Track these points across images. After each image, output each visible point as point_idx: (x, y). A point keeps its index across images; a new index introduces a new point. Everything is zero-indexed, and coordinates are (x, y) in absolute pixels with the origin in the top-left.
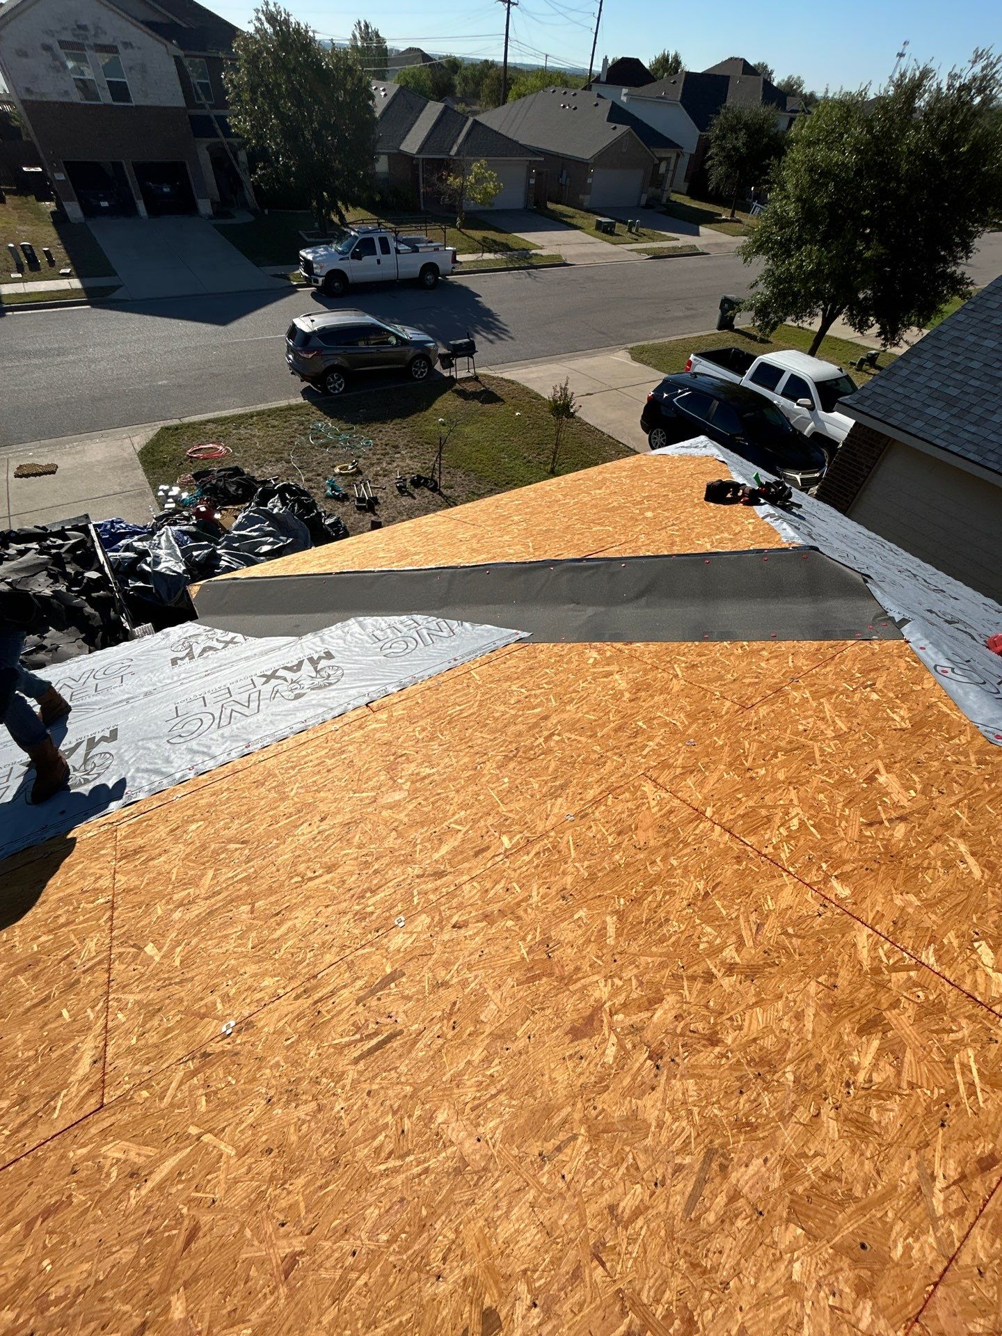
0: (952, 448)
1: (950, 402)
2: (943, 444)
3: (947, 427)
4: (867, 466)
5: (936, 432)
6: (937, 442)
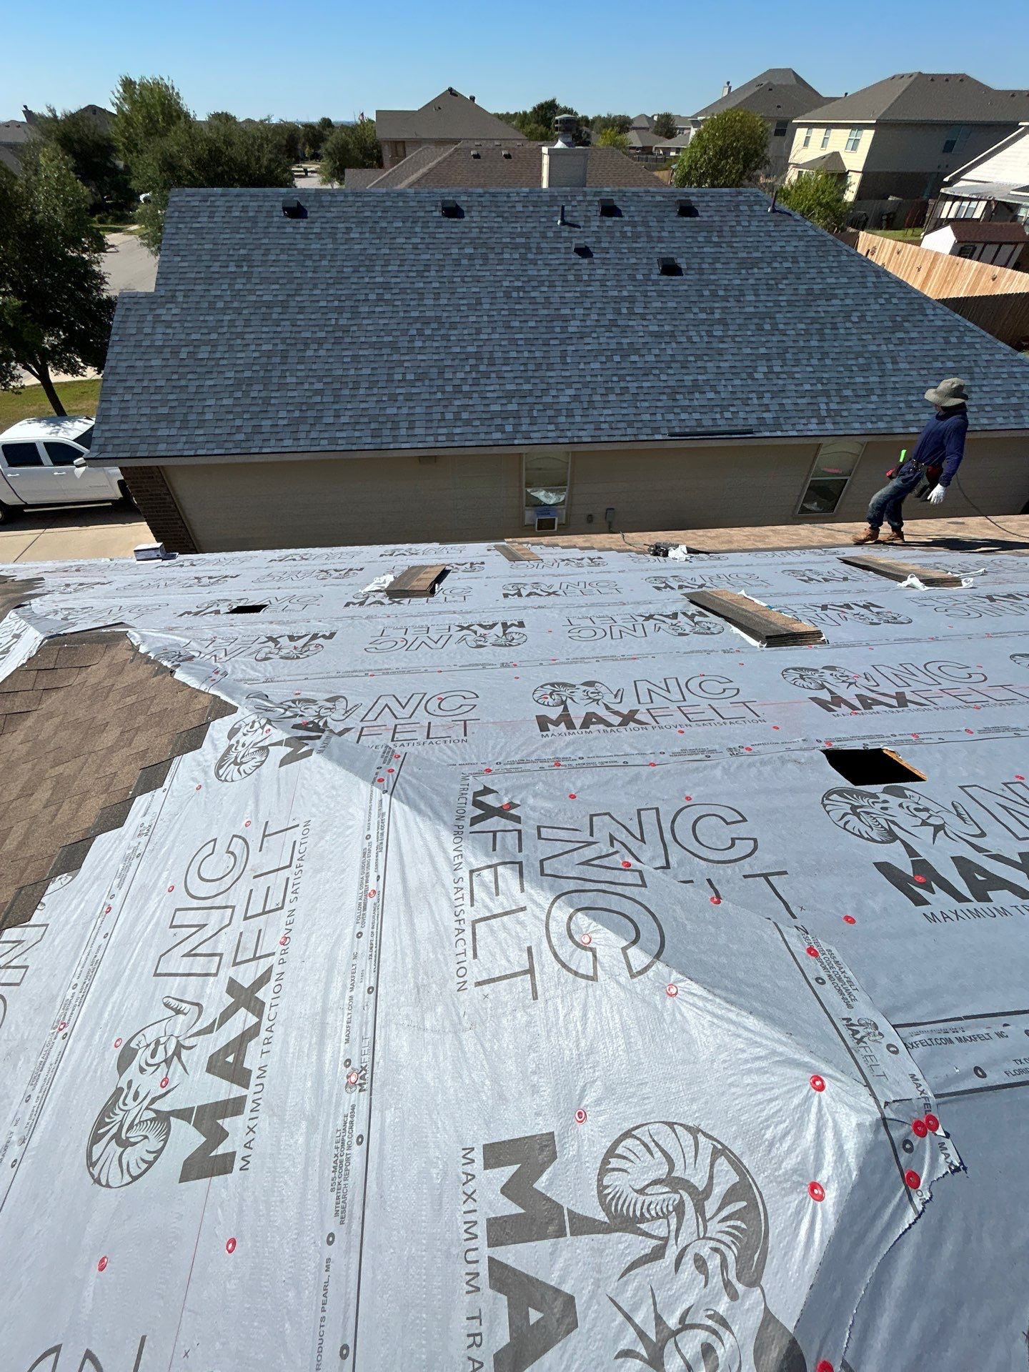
4: (166, 494)
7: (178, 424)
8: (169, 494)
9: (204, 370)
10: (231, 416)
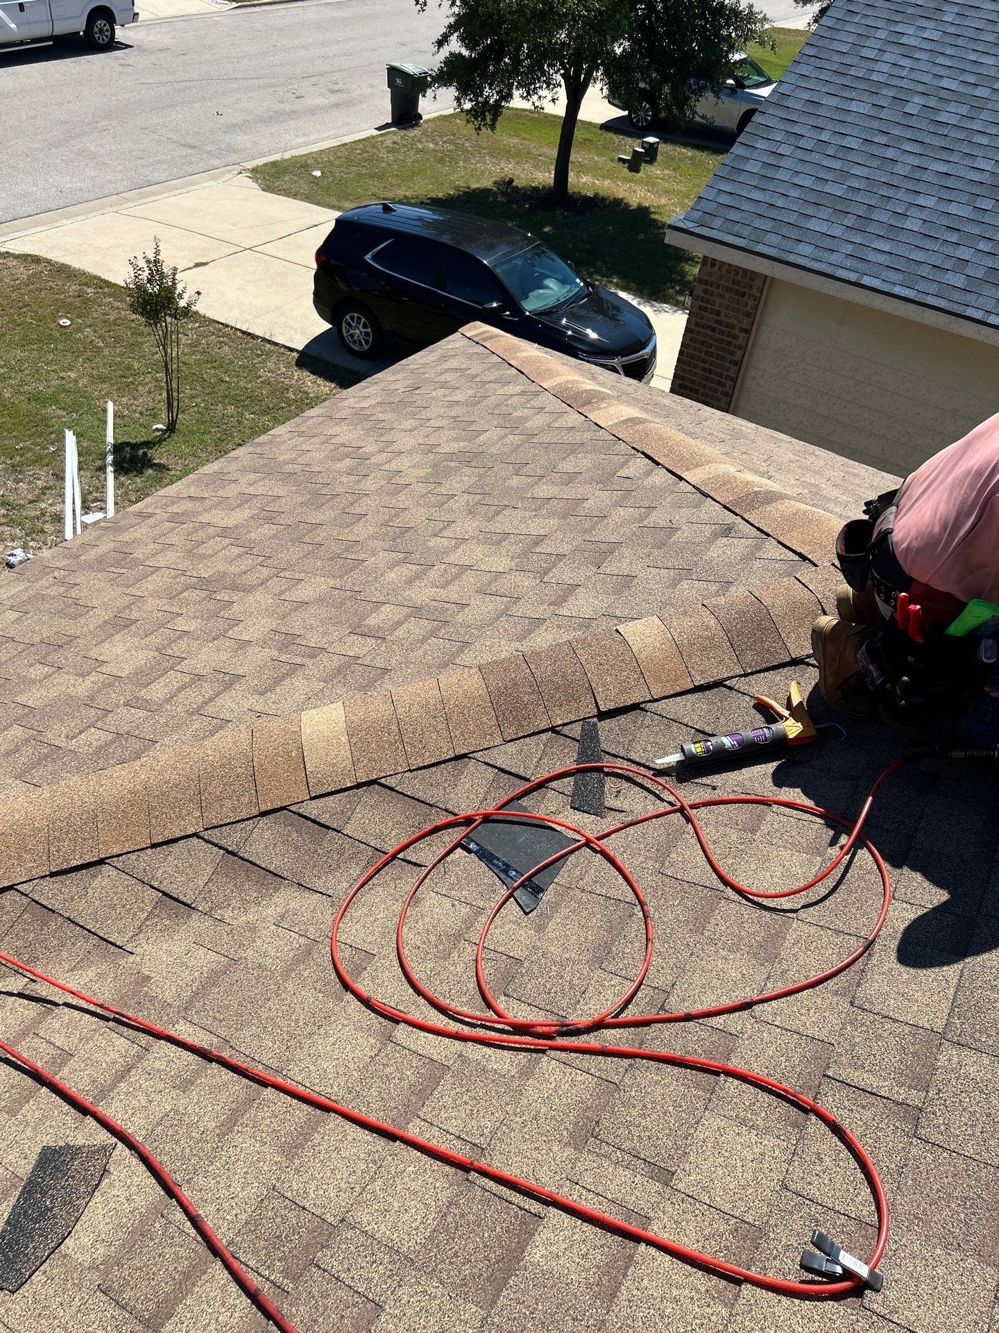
0: (867, 281)
1: (838, 207)
2: (853, 277)
3: (849, 249)
4: (742, 330)
5: (834, 258)
6: (843, 274)
7: (849, 221)
8: (747, 332)
9: (937, 141)
10: (954, 238)
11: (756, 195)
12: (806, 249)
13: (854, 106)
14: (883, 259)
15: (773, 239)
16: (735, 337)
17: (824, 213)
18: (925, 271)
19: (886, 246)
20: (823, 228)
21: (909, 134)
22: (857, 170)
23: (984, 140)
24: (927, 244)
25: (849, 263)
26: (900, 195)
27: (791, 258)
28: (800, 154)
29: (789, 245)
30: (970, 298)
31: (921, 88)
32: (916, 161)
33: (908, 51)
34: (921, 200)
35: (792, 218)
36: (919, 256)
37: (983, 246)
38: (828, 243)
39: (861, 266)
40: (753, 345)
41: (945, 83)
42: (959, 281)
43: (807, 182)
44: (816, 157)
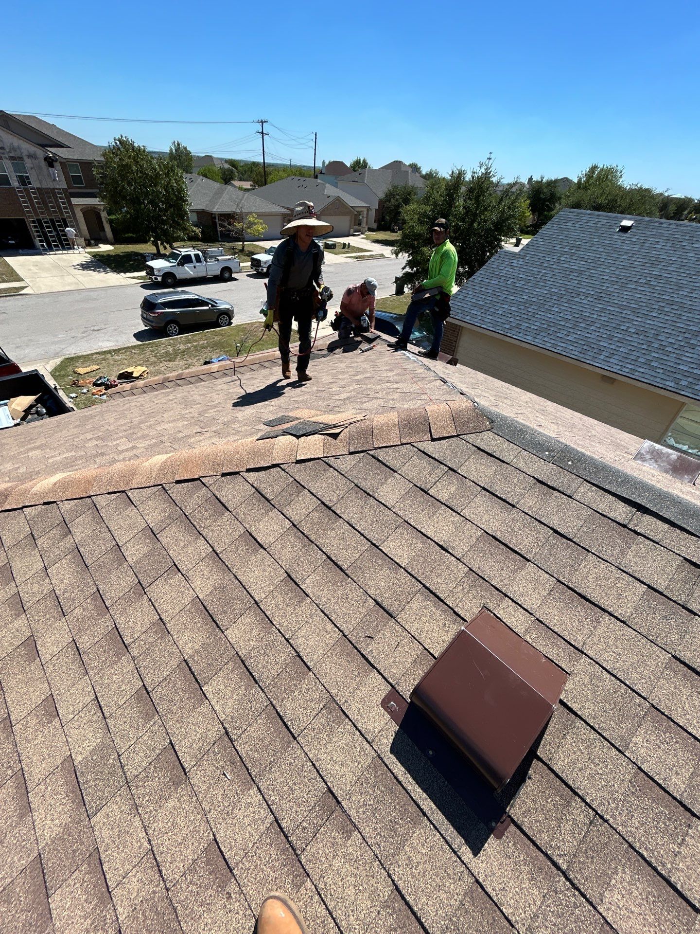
0: (483, 326)
1: (481, 307)
2: (479, 325)
3: (480, 318)
4: (454, 341)
5: (476, 320)
6: (476, 324)
7: (483, 311)
8: (456, 342)
9: (514, 291)
10: (510, 316)
11: (459, 304)
12: (468, 318)
13: (493, 282)
14: (489, 321)
15: (461, 315)
16: (452, 343)
17: (476, 309)
18: (499, 324)
19: (490, 317)
20: (475, 312)
21: (506, 289)
22: (489, 298)
23: (527, 291)
24: (502, 317)
25: (479, 321)
26: (499, 305)
27: (464, 320)
28: (474, 294)
29: (464, 316)
30: (510, 331)
31: (513, 277)
32: (506, 296)
33: (513, 267)
34: (504, 306)
35: (467, 310)
36: (499, 320)
37: (518, 318)
38: (475, 316)
39: (482, 322)
40: (458, 346)
41: (521, 276)
42: (508, 326)
43: (474, 301)
44: (478, 295)
